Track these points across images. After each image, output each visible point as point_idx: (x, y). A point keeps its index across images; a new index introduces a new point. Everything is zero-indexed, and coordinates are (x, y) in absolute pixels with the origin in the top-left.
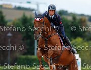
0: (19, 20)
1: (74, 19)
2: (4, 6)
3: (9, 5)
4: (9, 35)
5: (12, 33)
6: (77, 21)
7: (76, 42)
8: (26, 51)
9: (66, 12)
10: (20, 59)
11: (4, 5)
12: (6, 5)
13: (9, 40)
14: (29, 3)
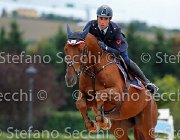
0: (51, 40)
1: (160, 38)
2: (21, 13)
3: (32, 11)
4: (32, 70)
5: (36, 65)
6: (165, 43)
7: (164, 85)
8: (64, 102)
9: (144, 24)
10: (53, 118)
11: (20, 10)
12: (25, 10)
13: (31, 81)
14: (70, 6)
